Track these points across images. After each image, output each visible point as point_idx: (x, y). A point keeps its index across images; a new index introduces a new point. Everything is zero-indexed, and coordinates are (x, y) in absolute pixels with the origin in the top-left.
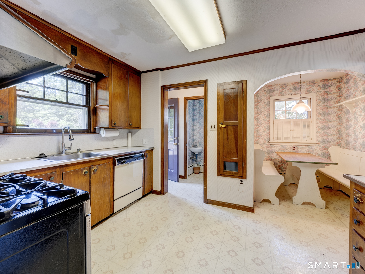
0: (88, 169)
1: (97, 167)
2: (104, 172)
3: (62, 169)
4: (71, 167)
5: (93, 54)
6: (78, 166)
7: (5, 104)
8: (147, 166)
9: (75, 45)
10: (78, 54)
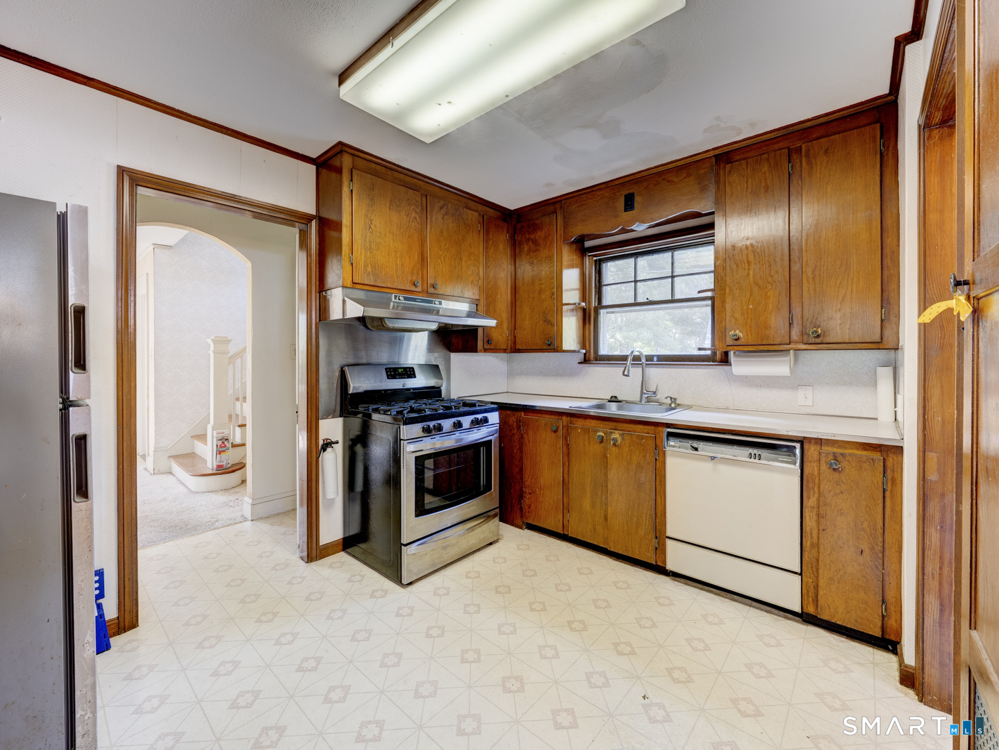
0: (605, 432)
1: (622, 435)
2: (637, 453)
3: (570, 418)
4: (580, 420)
5: (668, 181)
6: (591, 421)
7: (553, 325)
8: (841, 510)
9: (631, 191)
10: (636, 205)
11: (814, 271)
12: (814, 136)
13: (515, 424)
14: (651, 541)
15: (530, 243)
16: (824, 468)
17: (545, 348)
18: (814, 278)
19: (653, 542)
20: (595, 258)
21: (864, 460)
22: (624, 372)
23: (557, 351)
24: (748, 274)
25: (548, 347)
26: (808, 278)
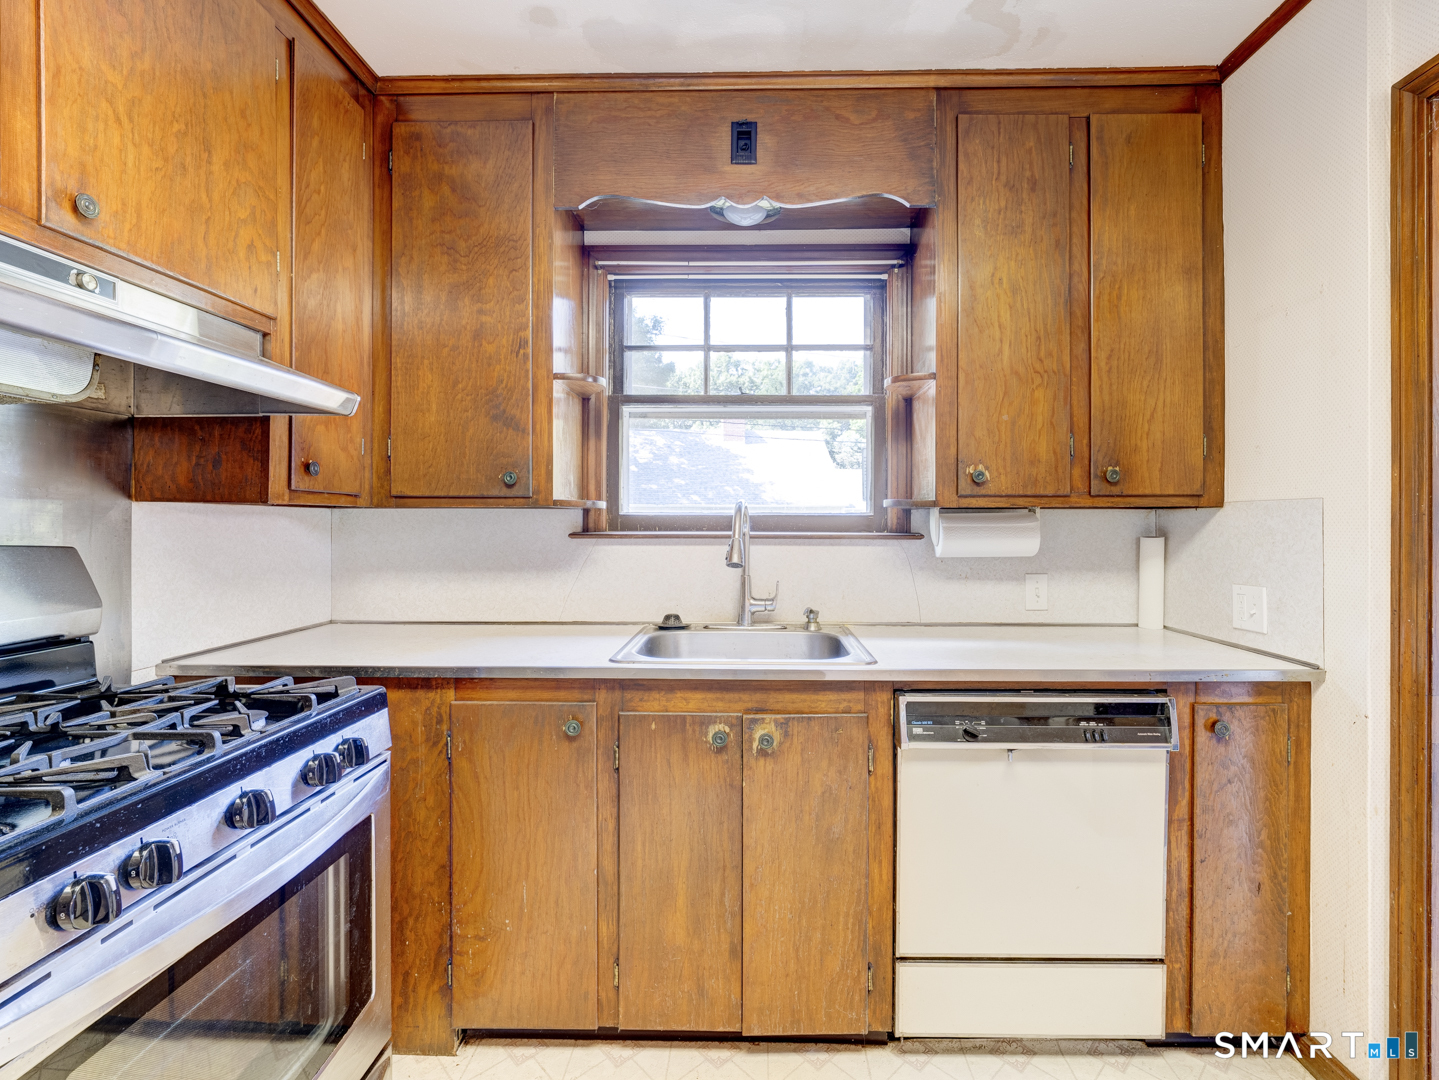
0: (734, 721)
1: (783, 725)
2: (824, 764)
3: (617, 694)
4: (655, 695)
5: (838, 117)
6: (689, 695)
7: (524, 431)
8: (1229, 814)
9: (750, 118)
10: (760, 152)
11: (1109, 357)
12: (1107, 106)
13: (420, 729)
14: (857, 980)
15: (446, 189)
16: (1203, 739)
17: (495, 492)
18: (1109, 371)
19: (863, 979)
20: (611, 277)
21: (1262, 715)
22: (729, 557)
23: (536, 505)
24: (1001, 351)
25: (505, 492)
26: (1099, 369)
